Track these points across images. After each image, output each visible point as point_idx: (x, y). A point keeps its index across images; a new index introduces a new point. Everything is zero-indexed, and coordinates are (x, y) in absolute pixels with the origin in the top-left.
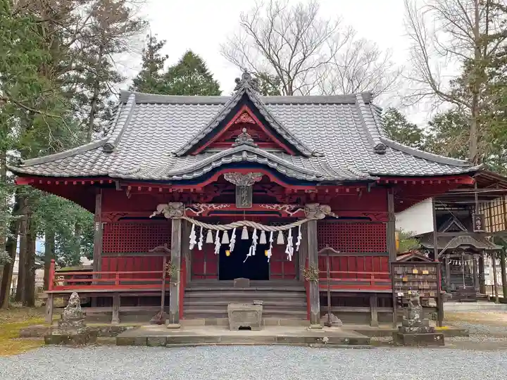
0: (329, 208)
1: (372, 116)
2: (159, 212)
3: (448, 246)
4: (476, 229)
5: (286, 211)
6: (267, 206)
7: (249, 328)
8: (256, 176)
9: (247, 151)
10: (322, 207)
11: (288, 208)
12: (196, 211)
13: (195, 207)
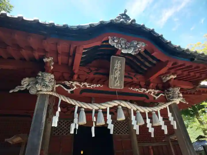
5: (152, 94)
6: (136, 90)
8: (141, 46)
11: (153, 92)
12: (69, 88)
13: (67, 83)
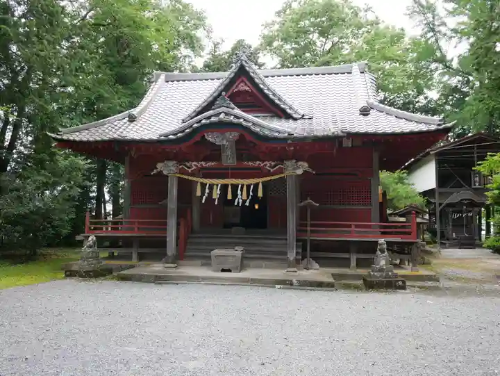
0: (306, 165)
1: (365, 83)
2: (159, 170)
3: (448, 201)
4: (475, 185)
5: (267, 167)
6: (250, 163)
7: (229, 271)
8: (233, 135)
9: (225, 113)
10: (300, 163)
11: (268, 165)
12: (189, 168)
13: (188, 164)
